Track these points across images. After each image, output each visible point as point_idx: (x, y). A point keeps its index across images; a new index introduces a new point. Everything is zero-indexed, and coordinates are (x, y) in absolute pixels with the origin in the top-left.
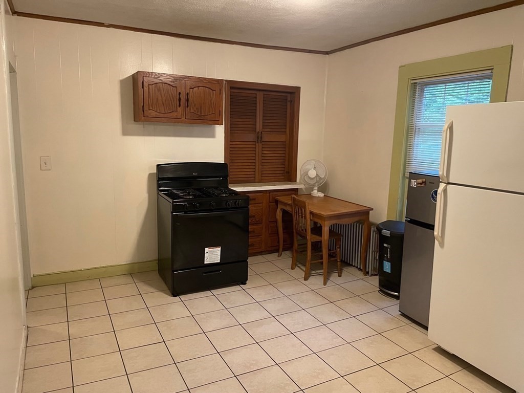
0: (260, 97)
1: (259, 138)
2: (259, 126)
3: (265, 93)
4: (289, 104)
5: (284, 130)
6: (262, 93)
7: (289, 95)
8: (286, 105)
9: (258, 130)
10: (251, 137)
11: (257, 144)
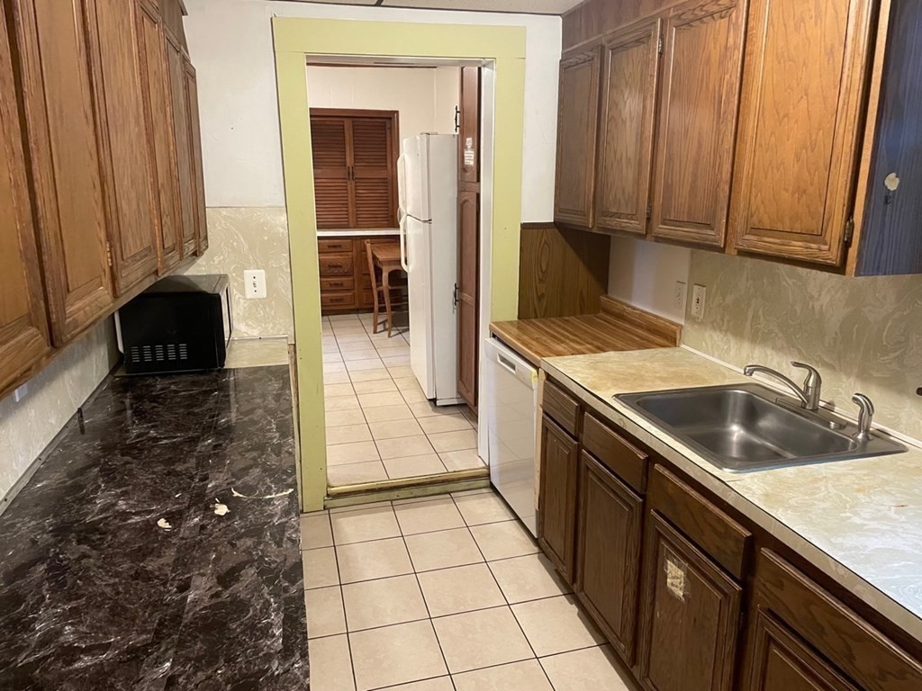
0: (348, 124)
1: (351, 175)
2: (349, 160)
3: (354, 119)
4: (388, 131)
5: (383, 164)
6: (350, 120)
7: (387, 121)
8: (385, 134)
9: (348, 165)
10: (341, 173)
11: (349, 182)
